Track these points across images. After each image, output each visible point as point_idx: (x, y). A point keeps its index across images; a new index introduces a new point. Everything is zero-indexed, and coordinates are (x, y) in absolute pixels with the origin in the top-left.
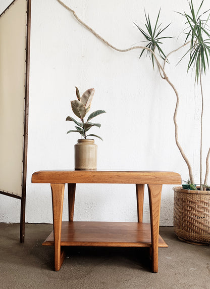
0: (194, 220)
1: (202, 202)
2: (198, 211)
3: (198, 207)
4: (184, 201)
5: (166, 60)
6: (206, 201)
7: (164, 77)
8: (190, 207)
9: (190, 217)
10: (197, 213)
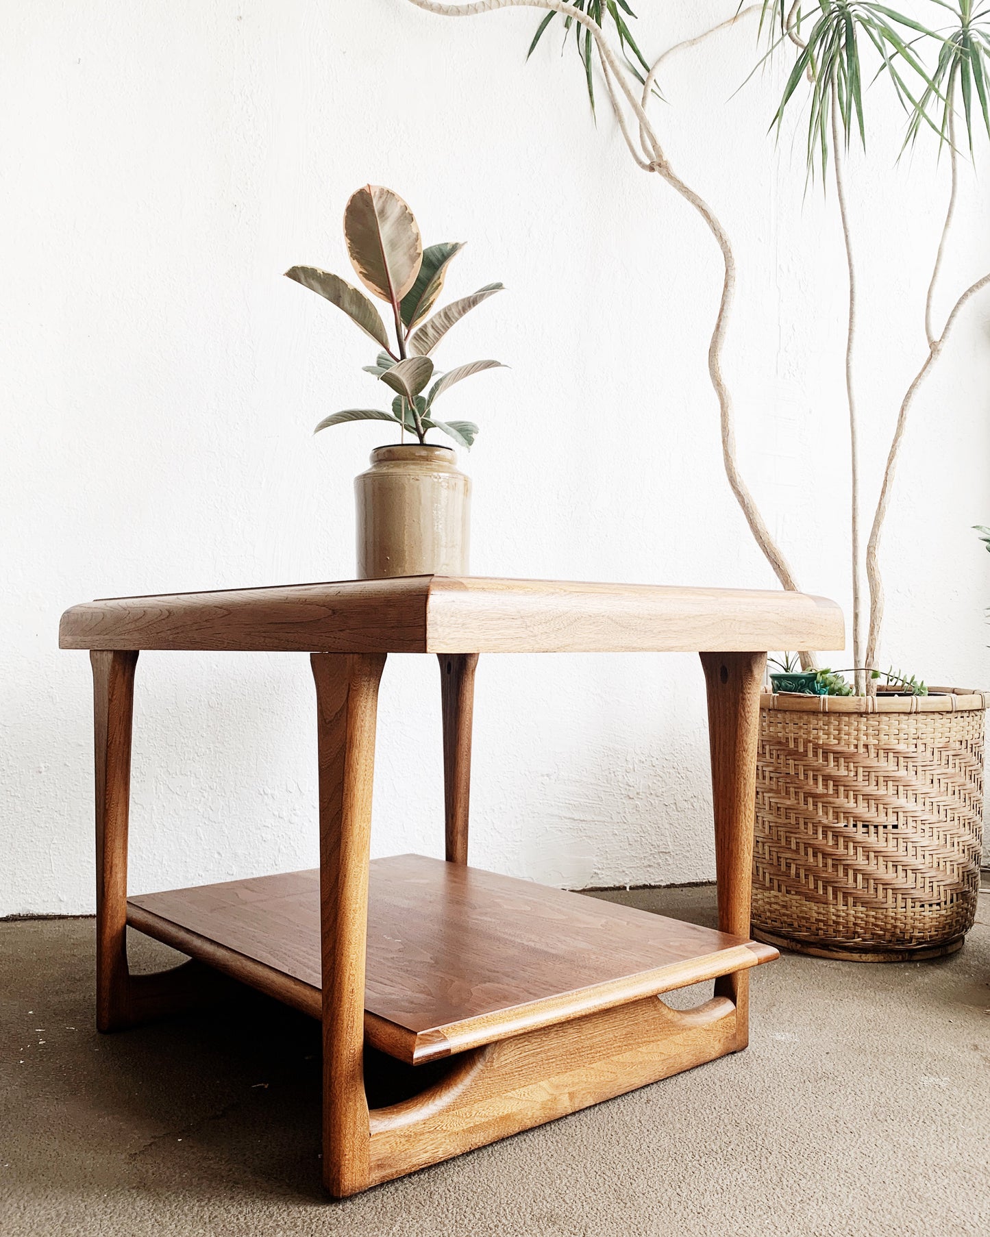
0: (848, 839)
1: (887, 751)
2: (867, 798)
3: (867, 778)
4: (794, 754)
5: (652, 85)
6: (902, 747)
7: (648, 162)
8: (827, 778)
9: (826, 828)
10: (861, 809)
